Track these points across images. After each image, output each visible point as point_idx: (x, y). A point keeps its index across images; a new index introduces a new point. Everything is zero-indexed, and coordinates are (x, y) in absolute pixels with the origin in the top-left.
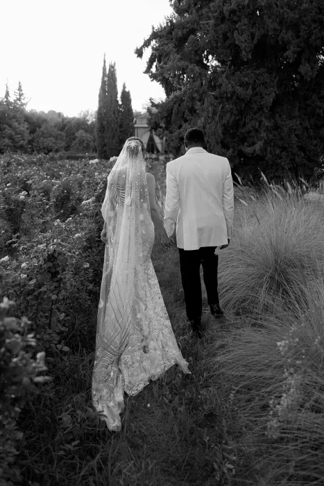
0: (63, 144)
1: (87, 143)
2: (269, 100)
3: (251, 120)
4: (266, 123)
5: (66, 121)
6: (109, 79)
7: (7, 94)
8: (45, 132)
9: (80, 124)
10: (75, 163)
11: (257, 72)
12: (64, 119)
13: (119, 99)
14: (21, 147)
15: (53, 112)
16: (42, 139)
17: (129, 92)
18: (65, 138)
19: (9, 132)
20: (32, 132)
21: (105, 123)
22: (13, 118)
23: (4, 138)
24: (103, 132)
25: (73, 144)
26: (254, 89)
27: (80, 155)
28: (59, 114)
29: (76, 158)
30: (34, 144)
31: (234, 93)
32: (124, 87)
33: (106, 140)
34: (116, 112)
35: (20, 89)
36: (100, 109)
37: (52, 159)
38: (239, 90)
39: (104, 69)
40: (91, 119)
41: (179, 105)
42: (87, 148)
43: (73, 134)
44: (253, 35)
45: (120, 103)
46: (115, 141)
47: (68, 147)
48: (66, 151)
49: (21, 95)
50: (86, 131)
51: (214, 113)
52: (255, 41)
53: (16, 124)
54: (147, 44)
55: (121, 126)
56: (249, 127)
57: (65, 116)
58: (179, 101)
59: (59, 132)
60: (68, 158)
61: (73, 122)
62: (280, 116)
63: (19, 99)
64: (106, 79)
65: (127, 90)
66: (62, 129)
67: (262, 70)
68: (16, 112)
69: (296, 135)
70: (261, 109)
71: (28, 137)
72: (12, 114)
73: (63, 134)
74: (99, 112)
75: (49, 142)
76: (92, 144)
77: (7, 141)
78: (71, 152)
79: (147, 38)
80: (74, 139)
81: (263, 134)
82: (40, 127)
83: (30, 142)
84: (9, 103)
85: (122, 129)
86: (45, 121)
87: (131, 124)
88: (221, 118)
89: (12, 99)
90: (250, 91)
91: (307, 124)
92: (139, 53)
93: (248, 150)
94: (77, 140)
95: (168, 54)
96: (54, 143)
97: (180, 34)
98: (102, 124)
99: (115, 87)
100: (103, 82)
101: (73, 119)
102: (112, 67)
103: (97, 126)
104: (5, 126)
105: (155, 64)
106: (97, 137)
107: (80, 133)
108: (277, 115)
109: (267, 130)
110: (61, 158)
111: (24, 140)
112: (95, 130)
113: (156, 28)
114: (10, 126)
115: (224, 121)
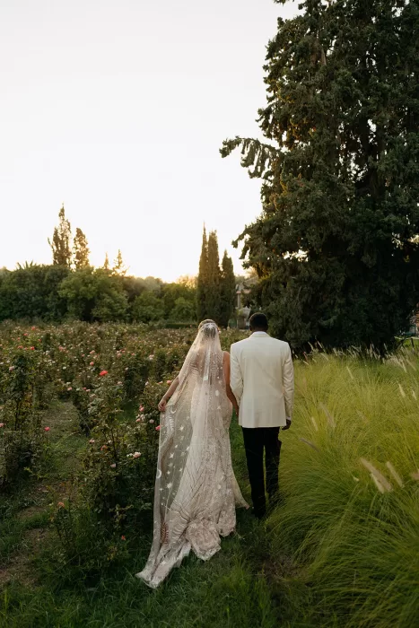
0: (162, 312)
1: (187, 312)
2: (341, 282)
3: (327, 298)
4: (339, 301)
5: (164, 289)
6: (210, 247)
7: (107, 262)
8: (145, 300)
9: (179, 291)
10: (176, 332)
11: (331, 259)
12: (163, 286)
13: (220, 265)
14: (120, 316)
15: (152, 278)
16: (141, 307)
17: (230, 259)
18: (163, 306)
19: (108, 300)
20: (131, 300)
21: (206, 290)
22: (113, 286)
23: (103, 307)
24: (204, 300)
25: (172, 312)
26: (327, 274)
27: (180, 323)
28: (158, 281)
29: (177, 327)
30: (133, 312)
31: (310, 278)
32: (226, 254)
33: (207, 308)
34: (218, 280)
35: (119, 257)
36: (201, 275)
37: (152, 328)
38: (315, 275)
39: (204, 237)
40: (192, 285)
41: (267, 287)
42: (187, 316)
43: (173, 301)
44: (321, 235)
45: (221, 269)
46: (215, 309)
47: (167, 315)
48: (165, 319)
49: (120, 263)
50: (186, 298)
51: (295, 294)
52: (323, 240)
53: (115, 292)
54: (241, 237)
55: (222, 294)
56: (326, 304)
57: (164, 282)
58: (267, 283)
59: (158, 300)
60: (167, 327)
61: (172, 289)
62: (353, 294)
63: (118, 267)
64: (207, 246)
65: (228, 257)
66: (160, 296)
67: (334, 258)
68: (116, 280)
69: (365, 311)
70: (334, 289)
71: (126, 305)
72: (112, 283)
73: (163, 301)
74: (200, 279)
75: (148, 310)
76: (191, 311)
77: (105, 310)
78: (171, 320)
79: (241, 233)
80: (174, 306)
81: (337, 310)
82: (139, 295)
83: (129, 311)
84: (108, 272)
85: (224, 297)
86: (143, 288)
87: (232, 291)
88: (301, 297)
89: (110, 267)
90: (324, 276)
91: (375, 301)
92: (235, 244)
93: (324, 323)
94: (176, 308)
95: (258, 246)
96: (153, 311)
97: (267, 230)
98: (202, 291)
99: (216, 254)
100: (204, 250)
101: (173, 285)
102: (213, 234)
103: (198, 293)
104: (104, 295)
105: (248, 251)
106: (197, 305)
107: (180, 301)
108: (350, 294)
109: (340, 306)
110: (160, 327)
111: (122, 308)
112: (196, 297)
113: (248, 225)
114: (110, 295)
115: (304, 300)
